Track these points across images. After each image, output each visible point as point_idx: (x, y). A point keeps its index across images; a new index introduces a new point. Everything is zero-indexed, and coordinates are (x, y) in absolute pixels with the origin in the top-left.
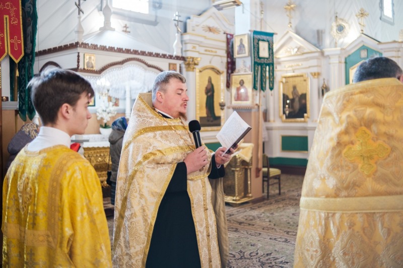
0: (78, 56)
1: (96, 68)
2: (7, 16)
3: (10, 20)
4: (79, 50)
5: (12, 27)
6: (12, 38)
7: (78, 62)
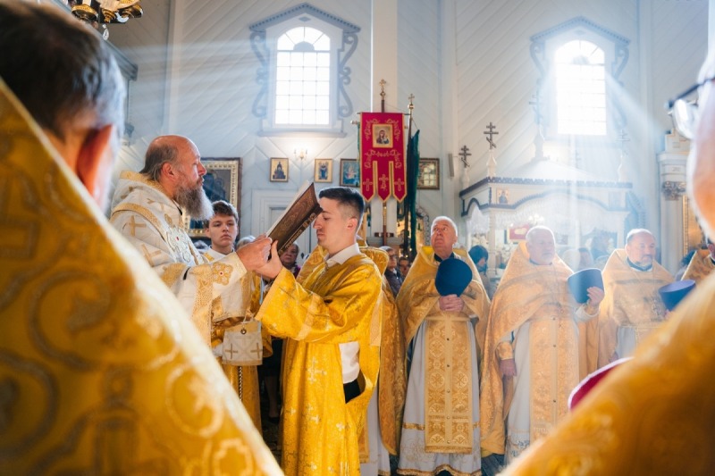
0: (490, 191)
1: (511, 202)
2: (392, 162)
3: (395, 165)
4: (490, 185)
5: (396, 170)
6: (396, 180)
7: (490, 197)
